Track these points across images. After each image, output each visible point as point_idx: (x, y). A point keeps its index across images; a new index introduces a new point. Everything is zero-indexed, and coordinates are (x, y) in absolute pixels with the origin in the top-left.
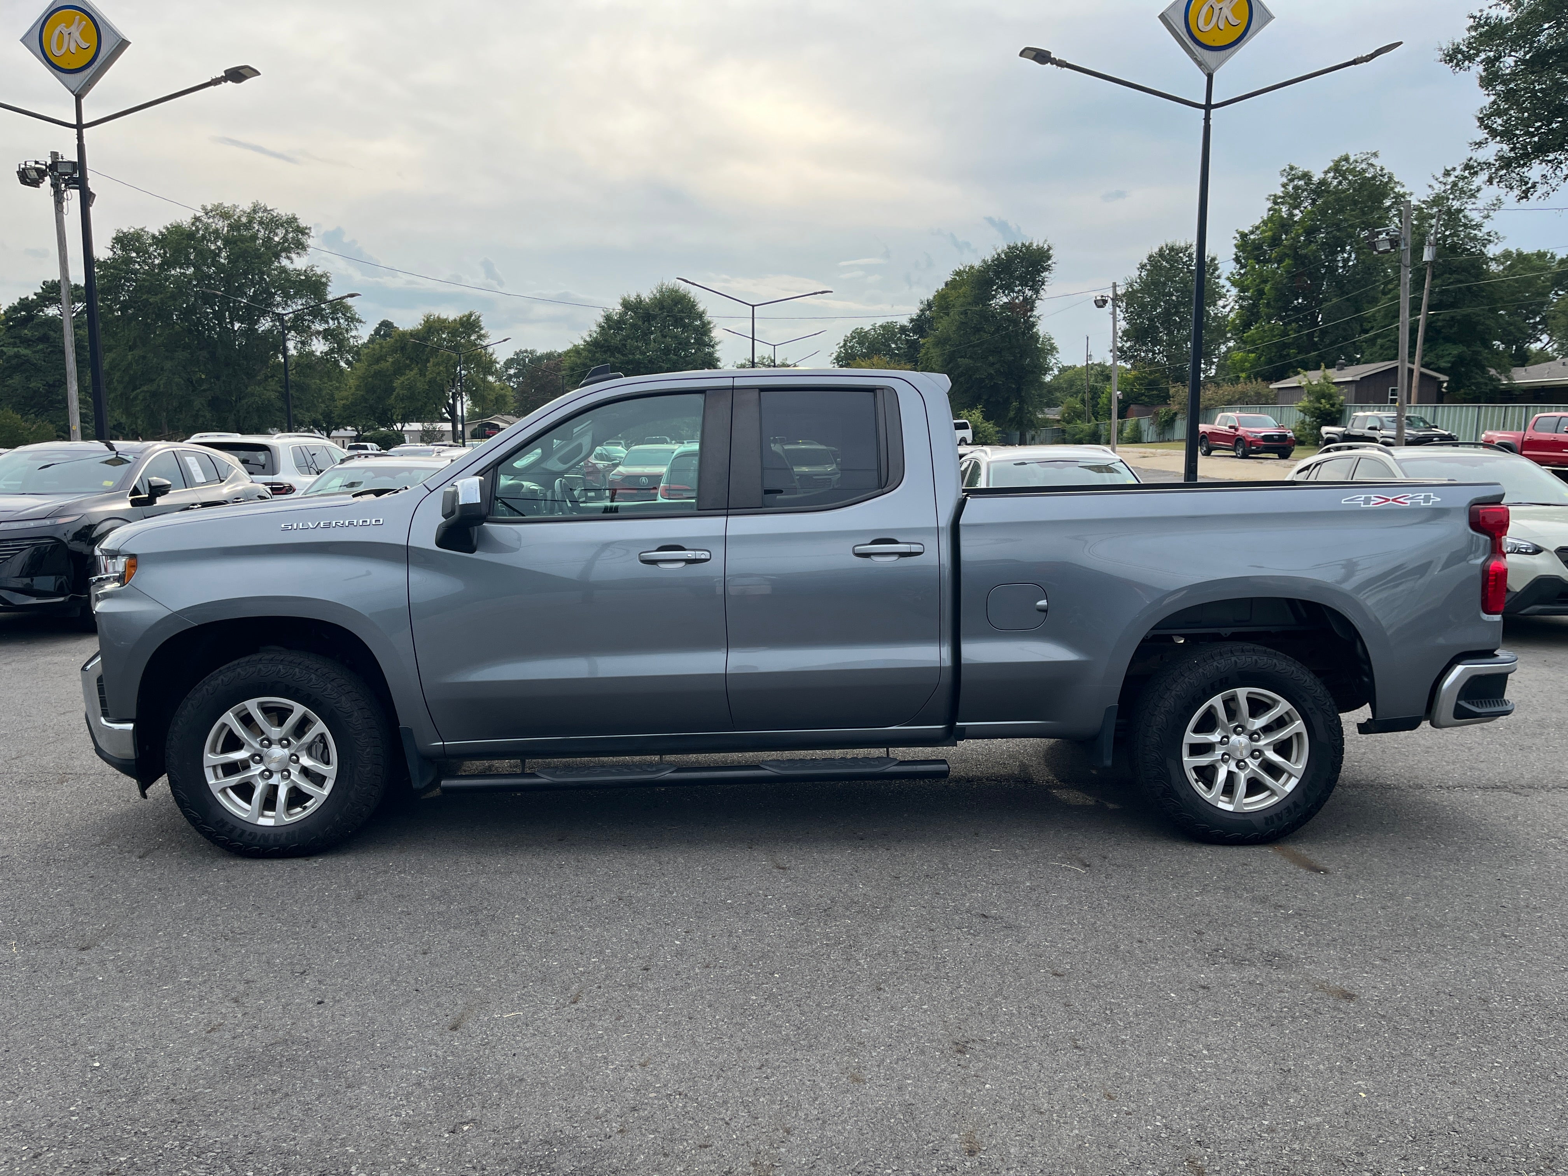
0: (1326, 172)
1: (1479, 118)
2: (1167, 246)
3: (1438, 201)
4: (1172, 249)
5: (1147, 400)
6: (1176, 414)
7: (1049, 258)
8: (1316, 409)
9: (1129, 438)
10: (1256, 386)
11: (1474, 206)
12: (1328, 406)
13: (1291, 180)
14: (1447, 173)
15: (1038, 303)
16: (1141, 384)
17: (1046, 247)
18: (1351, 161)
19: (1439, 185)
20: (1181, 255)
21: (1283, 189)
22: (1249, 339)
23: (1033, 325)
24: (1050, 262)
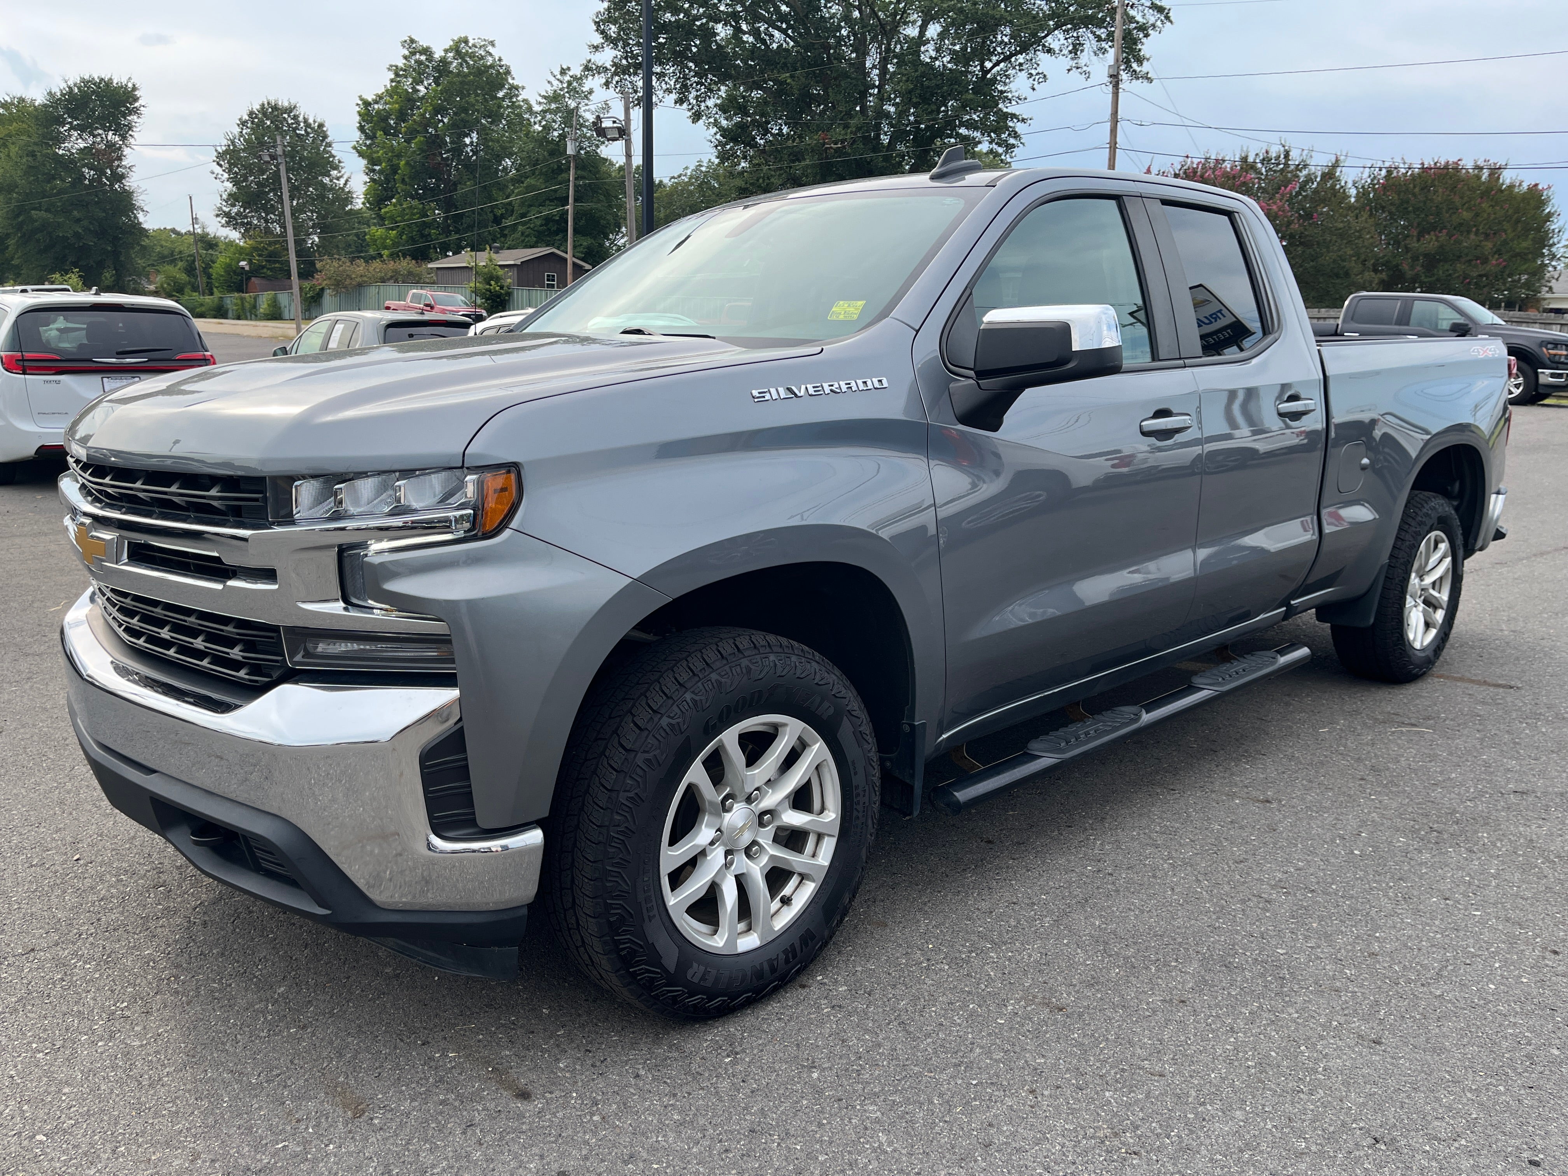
0: (446, 51)
1: (596, 23)
2: (268, 103)
3: (555, 97)
4: (275, 108)
5: (269, 273)
6: (322, 290)
7: (136, 99)
8: (487, 290)
9: (268, 315)
10: (406, 264)
11: (587, 108)
12: (498, 288)
13: (413, 54)
14: (563, 72)
15: (126, 151)
16: (260, 255)
17: (130, 85)
18: (470, 45)
19: (557, 82)
20: (286, 116)
21: (404, 61)
22: (388, 215)
23: (122, 177)
24: (137, 104)
